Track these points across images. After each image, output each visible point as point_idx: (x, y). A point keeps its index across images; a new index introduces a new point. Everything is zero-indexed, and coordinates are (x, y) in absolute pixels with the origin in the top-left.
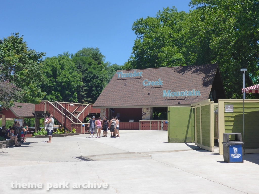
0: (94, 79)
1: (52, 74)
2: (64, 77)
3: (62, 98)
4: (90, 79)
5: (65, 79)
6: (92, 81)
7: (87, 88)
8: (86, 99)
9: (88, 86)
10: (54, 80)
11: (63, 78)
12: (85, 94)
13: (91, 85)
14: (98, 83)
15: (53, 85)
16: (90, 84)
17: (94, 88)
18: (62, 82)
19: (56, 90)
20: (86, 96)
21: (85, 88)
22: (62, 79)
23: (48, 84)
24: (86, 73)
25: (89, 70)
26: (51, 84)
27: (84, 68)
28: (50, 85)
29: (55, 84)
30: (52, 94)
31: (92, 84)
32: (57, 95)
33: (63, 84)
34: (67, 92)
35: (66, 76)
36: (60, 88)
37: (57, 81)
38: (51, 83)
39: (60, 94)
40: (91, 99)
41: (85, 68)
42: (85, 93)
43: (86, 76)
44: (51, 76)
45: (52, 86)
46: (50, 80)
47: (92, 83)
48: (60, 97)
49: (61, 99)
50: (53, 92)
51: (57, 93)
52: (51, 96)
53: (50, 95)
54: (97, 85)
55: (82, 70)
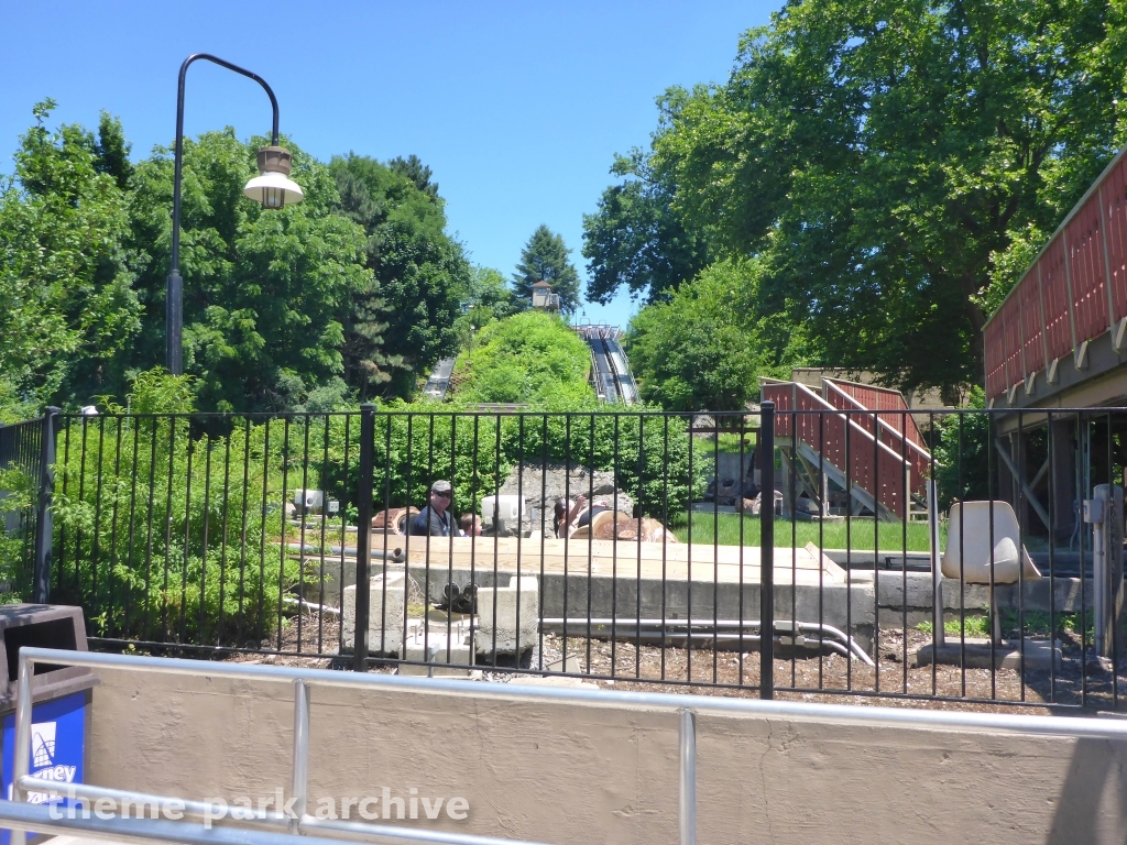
0: (419, 261)
1: (209, 210)
2: (280, 226)
3: (262, 341)
4: (405, 260)
5: (282, 241)
6: (412, 273)
7: (386, 306)
8: (381, 359)
9: (391, 294)
10: (219, 242)
11: (275, 232)
12: (377, 335)
13: (406, 290)
14: (440, 284)
15: (218, 270)
16: (400, 286)
17: (422, 307)
18: (269, 255)
19: (231, 299)
20: (382, 342)
21: (379, 304)
22: (267, 240)
23: (189, 265)
24: (382, 231)
25: (393, 216)
26: (207, 263)
27: (371, 209)
28: (199, 272)
29: (227, 265)
30: (206, 322)
31: (411, 287)
32: (237, 324)
33: (274, 265)
34: (293, 314)
35: (292, 226)
36: (254, 289)
37: (241, 249)
38: (207, 259)
39: (255, 319)
40: (404, 362)
41: (376, 208)
42: (376, 328)
43: (380, 248)
44: (206, 221)
45: (207, 276)
46: (198, 243)
47: (414, 282)
48: (251, 339)
49: (256, 347)
50: (215, 311)
51: (236, 313)
52: (200, 328)
53: (194, 325)
54: (435, 290)
55: (362, 214)
